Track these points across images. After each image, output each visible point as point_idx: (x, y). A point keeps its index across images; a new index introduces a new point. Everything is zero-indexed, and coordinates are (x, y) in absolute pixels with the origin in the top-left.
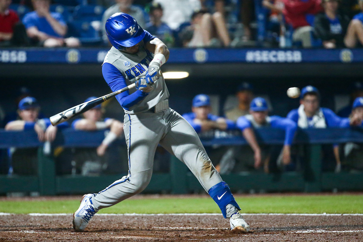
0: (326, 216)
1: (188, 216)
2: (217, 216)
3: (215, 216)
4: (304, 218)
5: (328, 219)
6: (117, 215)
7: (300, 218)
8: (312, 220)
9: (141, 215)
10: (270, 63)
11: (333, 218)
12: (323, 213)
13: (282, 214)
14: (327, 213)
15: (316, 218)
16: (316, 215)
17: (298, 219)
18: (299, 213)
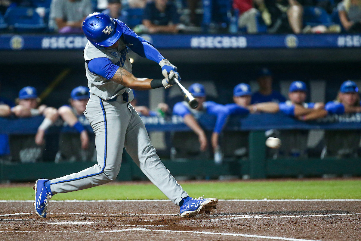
0: (266, 202)
1: (128, 202)
2: (158, 202)
3: (155, 202)
4: (245, 204)
5: (268, 205)
6: (58, 201)
7: (241, 203)
8: (252, 206)
9: (82, 201)
10: (215, 49)
11: (273, 203)
12: (263, 199)
13: (223, 200)
14: (267, 199)
15: (256, 203)
16: (256, 200)
17: (238, 205)
18: (240, 199)
